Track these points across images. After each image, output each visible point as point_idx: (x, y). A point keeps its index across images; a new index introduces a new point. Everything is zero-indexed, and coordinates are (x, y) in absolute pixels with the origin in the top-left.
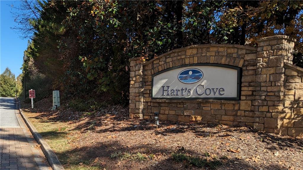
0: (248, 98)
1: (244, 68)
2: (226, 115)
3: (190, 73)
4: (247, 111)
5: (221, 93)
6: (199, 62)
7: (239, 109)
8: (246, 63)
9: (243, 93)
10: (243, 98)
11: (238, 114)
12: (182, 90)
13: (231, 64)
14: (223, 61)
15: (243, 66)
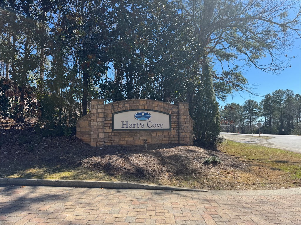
0: (175, 129)
1: (172, 115)
2: (165, 138)
3: (143, 114)
4: (174, 135)
5: (162, 126)
6: (148, 109)
7: (171, 135)
8: (173, 112)
9: (172, 126)
10: (172, 129)
11: (171, 137)
12: (138, 124)
13: (166, 112)
14: (162, 110)
15: (171, 113)
